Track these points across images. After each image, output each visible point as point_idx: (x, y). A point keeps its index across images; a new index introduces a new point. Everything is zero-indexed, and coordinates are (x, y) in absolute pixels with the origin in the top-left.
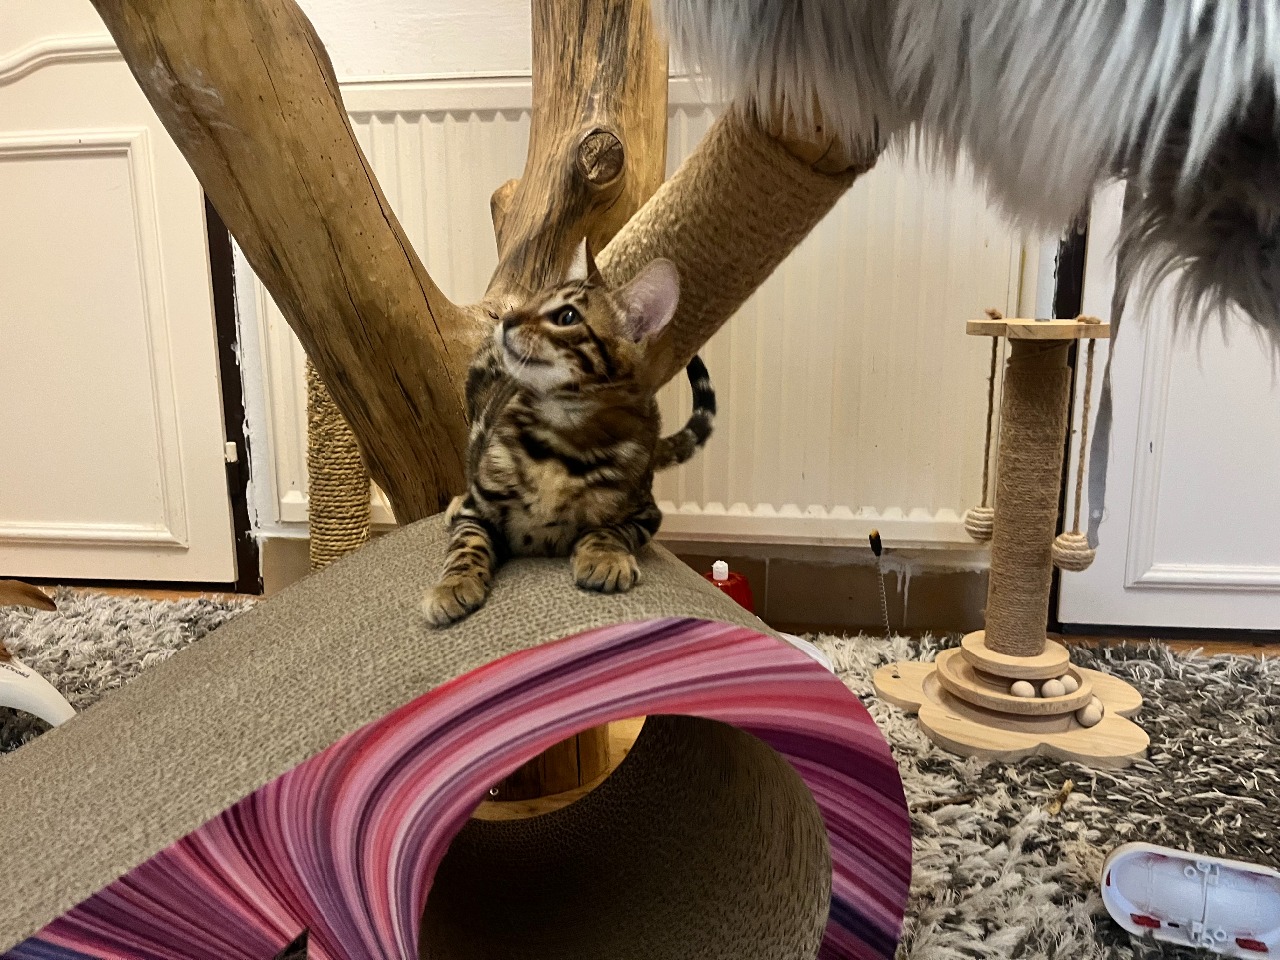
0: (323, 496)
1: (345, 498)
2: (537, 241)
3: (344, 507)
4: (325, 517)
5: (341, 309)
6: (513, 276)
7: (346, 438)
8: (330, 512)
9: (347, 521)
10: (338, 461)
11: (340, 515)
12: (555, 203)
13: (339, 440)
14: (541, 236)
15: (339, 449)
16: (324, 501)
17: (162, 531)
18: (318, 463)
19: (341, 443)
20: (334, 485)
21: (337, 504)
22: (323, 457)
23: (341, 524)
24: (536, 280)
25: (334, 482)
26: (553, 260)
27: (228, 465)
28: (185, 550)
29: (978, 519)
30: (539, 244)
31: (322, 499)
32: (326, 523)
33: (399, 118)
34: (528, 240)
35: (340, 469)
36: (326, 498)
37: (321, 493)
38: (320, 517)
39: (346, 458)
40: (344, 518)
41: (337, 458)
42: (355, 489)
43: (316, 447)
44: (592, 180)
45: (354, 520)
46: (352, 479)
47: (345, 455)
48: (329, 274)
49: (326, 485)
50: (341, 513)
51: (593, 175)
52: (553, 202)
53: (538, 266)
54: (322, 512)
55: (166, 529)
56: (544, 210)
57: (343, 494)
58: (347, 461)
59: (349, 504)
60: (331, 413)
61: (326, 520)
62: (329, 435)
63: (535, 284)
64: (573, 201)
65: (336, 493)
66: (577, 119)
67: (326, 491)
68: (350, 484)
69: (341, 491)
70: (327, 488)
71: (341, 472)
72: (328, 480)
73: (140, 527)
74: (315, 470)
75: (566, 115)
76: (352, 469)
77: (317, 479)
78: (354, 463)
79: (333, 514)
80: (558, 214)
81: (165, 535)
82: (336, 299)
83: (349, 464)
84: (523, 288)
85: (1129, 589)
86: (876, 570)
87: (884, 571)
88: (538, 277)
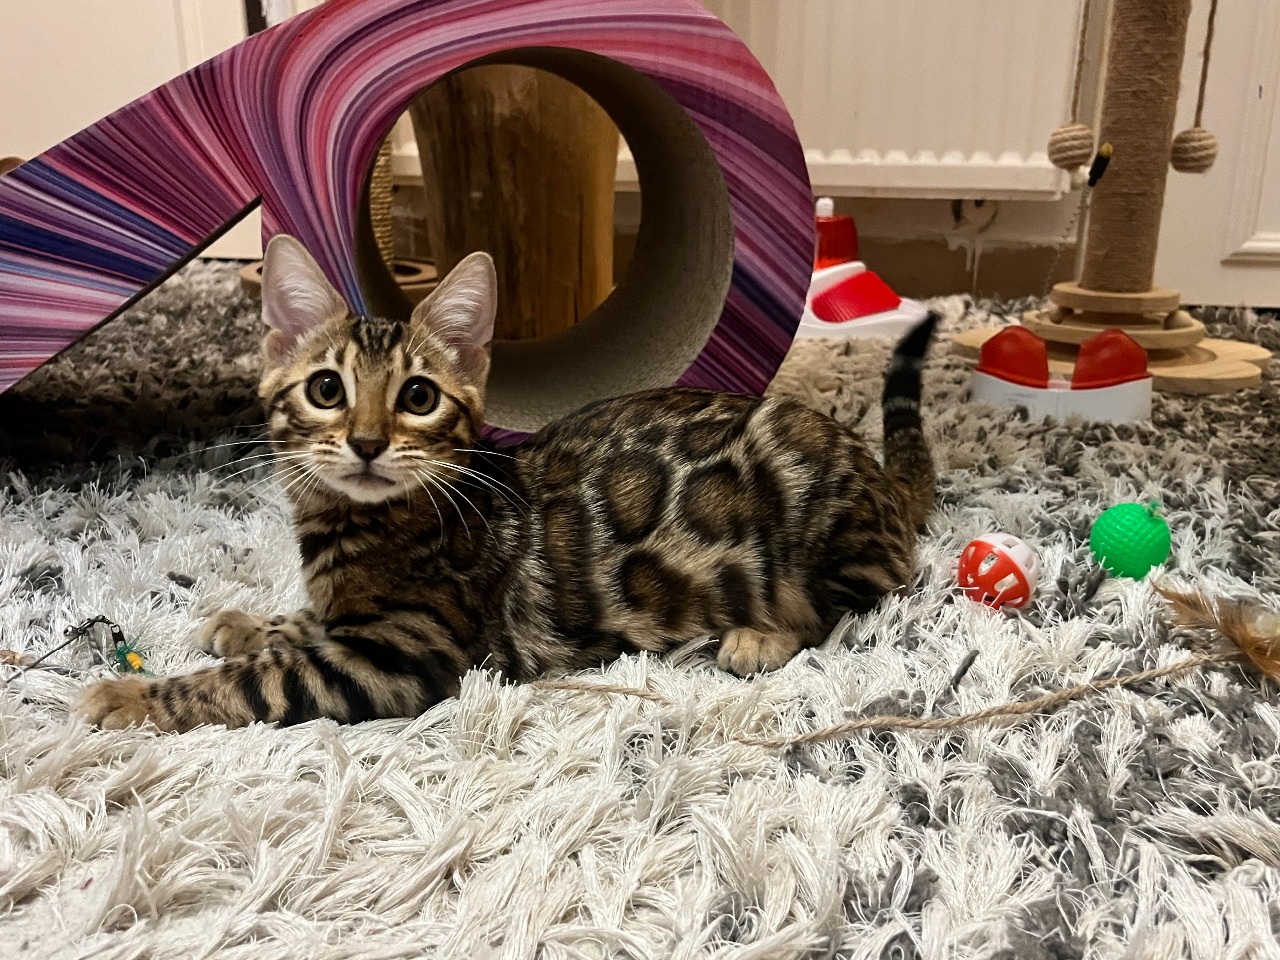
85: (1226, 263)
86: (943, 245)
87: (953, 246)
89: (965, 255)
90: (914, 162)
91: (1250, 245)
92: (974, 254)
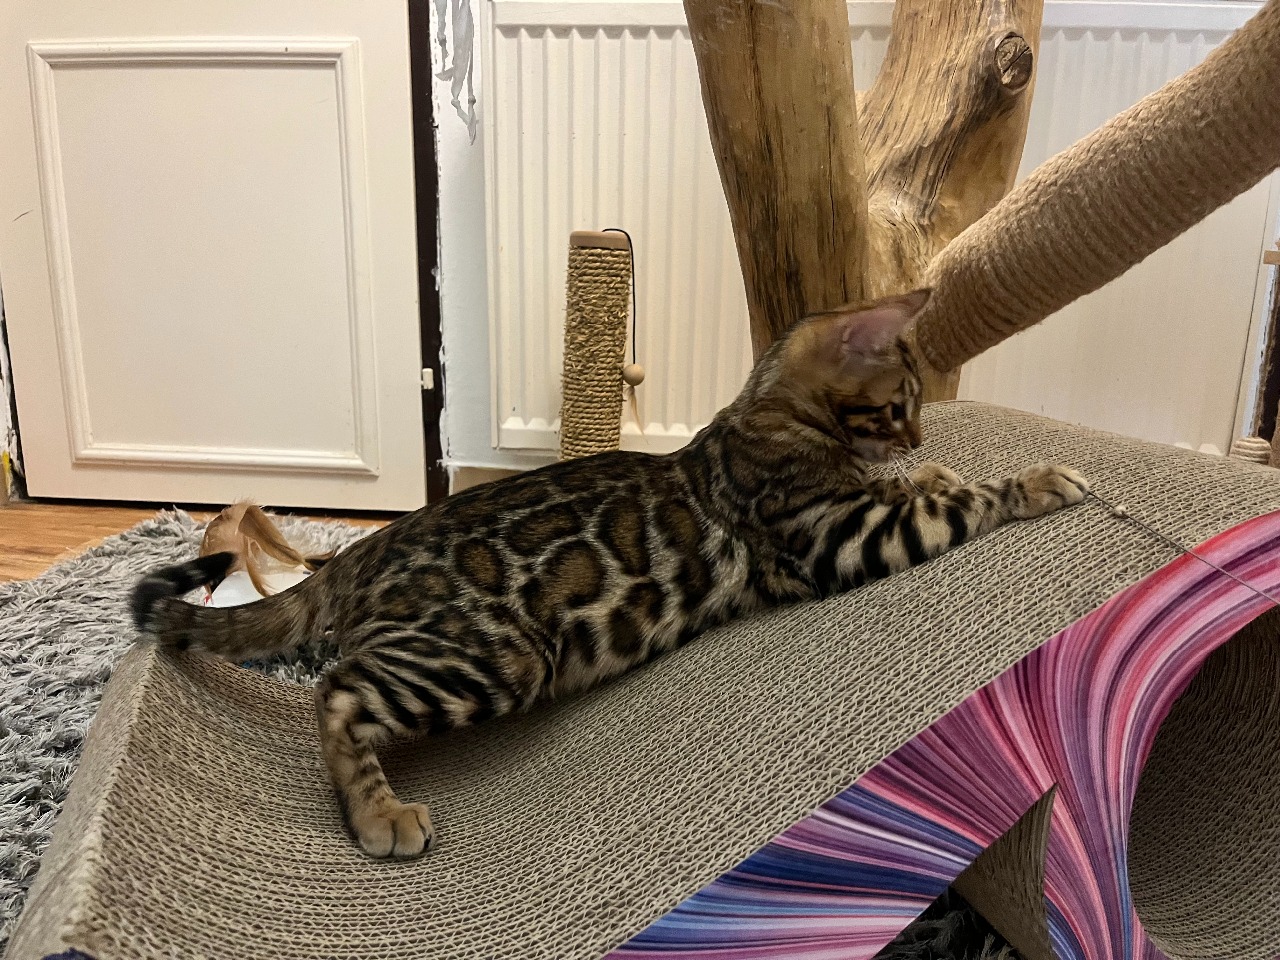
0: (583, 418)
1: (605, 421)
2: (932, 149)
3: (603, 430)
4: (584, 440)
5: (819, 203)
6: (900, 184)
7: (609, 360)
8: (589, 435)
9: (606, 444)
10: (601, 383)
11: (599, 438)
12: (959, 110)
13: (602, 362)
14: (937, 144)
15: (602, 371)
16: (583, 423)
17: (354, 459)
18: (578, 385)
19: (604, 365)
20: (595, 407)
21: (597, 426)
22: (585, 379)
23: (599, 447)
24: (928, 188)
25: (595, 405)
26: (949, 166)
27: (425, 392)
28: (374, 478)
29: (1251, 449)
30: (935, 152)
31: (581, 421)
32: (585, 446)
33: (652, 33)
34: (921, 148)
35: (602, 392)
36: (585, 420)
37: (581, 415)
38: (577, 439)
39: (609, 380)
40: (602, 441)
41: (600, 381)
42: (613, 413)
43: (579, 368)
44: (1006, 85)
45: (611, 444)
46: (611, 402)
47: (608, 378)
48: (820, 165)
49: (587, 408)
50: (599, 435)
51: (1006, 79)
52: (957, 107)
53: (931, 174)
54: (580, 434)
55: (357, 456)
56: (943, 116)
57: (603, 416)
58: (609, 383)
59: (608, 427)
60: (597, 335)
61: (585, 442)
62: (593, 357)
63: (927, 191)
64: (982, 107)
65: (597, 416)
66: (982, 23)
67: (587, 413)
68: (609, 407)
69: (601, 413)
70: (588, 410)
71: (602, 394)
72: (589, 402)
73: (329, 454)
74: (575, 392)
75: (967, 19)
76: (612, 391)
77: (577, 401)
78: (615, 386)
79: (592, 437)
80: (962, 119)
81: (356, 462)
82: (819, 193)
83: (610, 386)
84: (912, 197)
88: (930, 185)
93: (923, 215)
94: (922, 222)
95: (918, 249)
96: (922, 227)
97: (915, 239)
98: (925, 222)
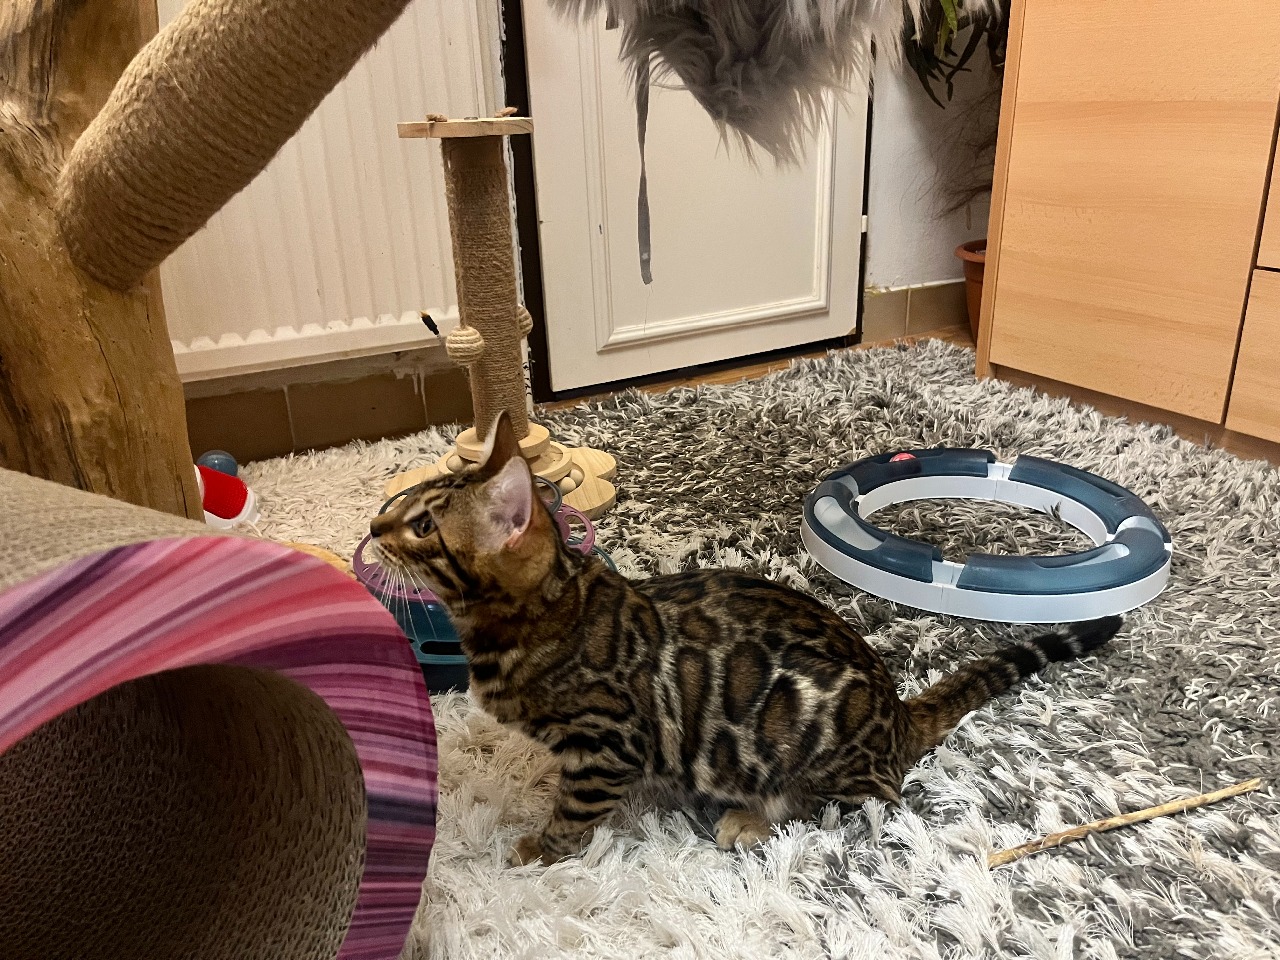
14: (33, 28)
24: (38, 81)
30: (32, 40)
84: (21, 94)
85: (600, 353)
86: (392, 377)
87: (400, 376)
88: (39, 77)
89: (412, 381)
90: (377, 325)
91: (613, 338)
92: (419, 379)
93: (39, 115)
94: (40, 121)
95: (42, 154)
96: (42, 129)
97: (36, 143)
98: (46, 122)
